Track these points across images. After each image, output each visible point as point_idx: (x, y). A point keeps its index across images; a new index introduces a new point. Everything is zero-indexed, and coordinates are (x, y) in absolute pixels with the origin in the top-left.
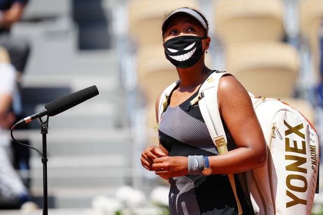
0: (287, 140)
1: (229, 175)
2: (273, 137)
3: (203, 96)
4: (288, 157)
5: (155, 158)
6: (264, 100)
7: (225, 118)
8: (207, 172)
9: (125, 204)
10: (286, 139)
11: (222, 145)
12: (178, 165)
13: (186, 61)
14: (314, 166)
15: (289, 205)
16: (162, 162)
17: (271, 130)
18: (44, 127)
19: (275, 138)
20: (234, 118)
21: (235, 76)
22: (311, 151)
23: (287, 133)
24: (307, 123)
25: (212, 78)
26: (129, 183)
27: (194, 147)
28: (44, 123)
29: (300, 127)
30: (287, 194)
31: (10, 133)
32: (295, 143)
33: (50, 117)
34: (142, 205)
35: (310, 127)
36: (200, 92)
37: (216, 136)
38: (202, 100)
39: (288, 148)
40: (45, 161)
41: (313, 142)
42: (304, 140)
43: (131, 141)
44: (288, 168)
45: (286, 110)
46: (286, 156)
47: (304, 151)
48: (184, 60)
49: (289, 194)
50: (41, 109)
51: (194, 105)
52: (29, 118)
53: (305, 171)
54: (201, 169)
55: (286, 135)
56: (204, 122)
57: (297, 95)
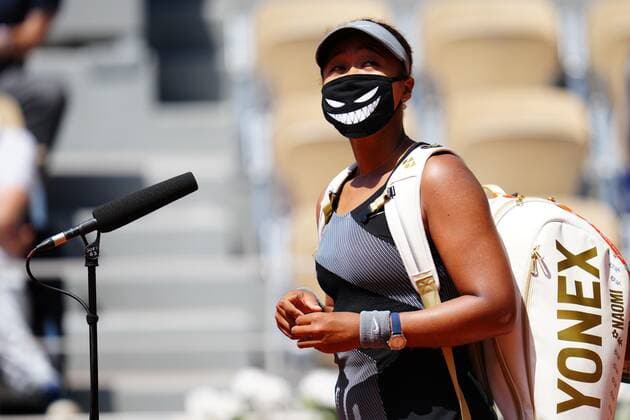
0: (562, 281)
1: (443, 349)
2: (533, 274)
3: (392, 194)
4: (562, 314)
5: (298, 315)
6: (520, 200)
7: (434, 238)
8: (397, 343)
9: (251, 405)
10: (559, 277)
11: (428, 291)
12: (341, 329)
13: (359, 123)
14: (618, 330)
15: (563, 407)
16: (309, 323)
17: (531, 260)
18: (91, 254)
19: (537, 276)
20: (452, 238)
21: (458, 154)
22: (612, 301)
23: (563, 266)
24: (607, 246)
25: (412, 159)
26: (258, 362)
27: (376, 295)
28: (91, 246)
29: (590, 254)
30: (559, 387)
31: (25, 264)
32: (578, 285)
33: (102, 234)
34: (282, 407)
35: (612, 253)
36: (388, 186)
37: (418, 273)
38: (392, 201)
39: (563, 296)
40: (93, 321)
41: (618, 283)
42: (596, 280)
43: (261, 281)
44: (562, 336)
45: (562, 221)
46: (558, 311)
47: (596, 302)
48: (356, 122)
49: (563, 386)
50: (86, 218)
51: (376, 211)
52: (61, 235)
53: (597, 341)
54: (384, 337)
55: (560, 270)
56: (393, 244)
57: (584, 190)
